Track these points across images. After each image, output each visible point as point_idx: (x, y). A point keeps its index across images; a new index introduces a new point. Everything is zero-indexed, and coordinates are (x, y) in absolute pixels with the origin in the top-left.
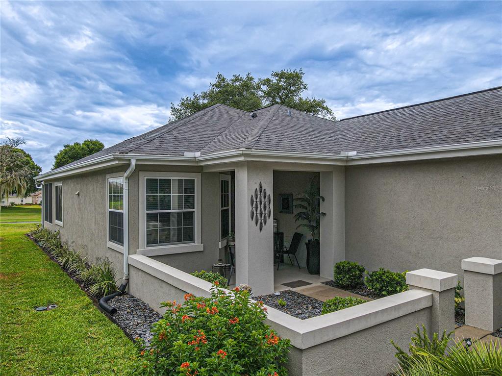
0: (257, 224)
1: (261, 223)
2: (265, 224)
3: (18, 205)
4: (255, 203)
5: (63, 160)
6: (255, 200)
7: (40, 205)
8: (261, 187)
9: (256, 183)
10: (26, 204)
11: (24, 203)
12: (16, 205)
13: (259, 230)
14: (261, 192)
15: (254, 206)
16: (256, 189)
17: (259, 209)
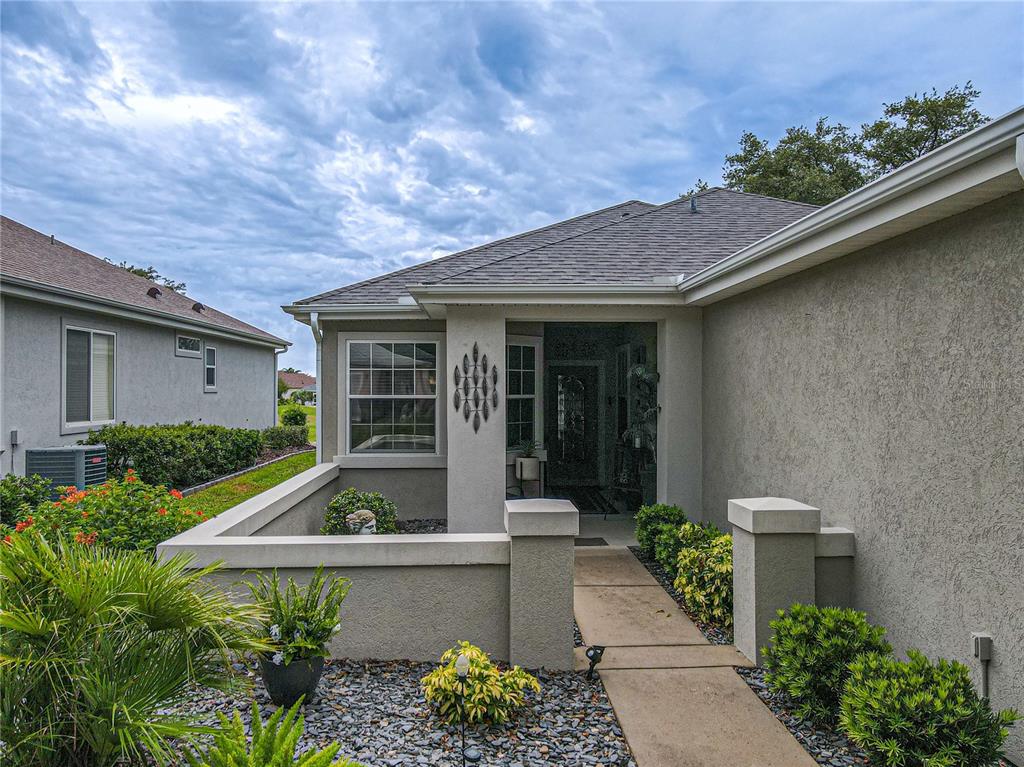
0: (467, 417)
1: (477, 416)
2: (486, 418)
4: (462, 380)
6: (462, 374)
8: (475, 351)
9: (466, 345)
13: (473, 431)
14: (476, 360)
15: (461, 385)
16: (466, 356)
17: (472, 391)
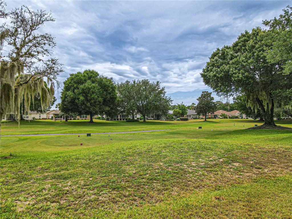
3: (38, 119)
5: (70, 85)
7: (52, 119)
10: (43, 119)
11: (41, 118)
12: (36, 119)
